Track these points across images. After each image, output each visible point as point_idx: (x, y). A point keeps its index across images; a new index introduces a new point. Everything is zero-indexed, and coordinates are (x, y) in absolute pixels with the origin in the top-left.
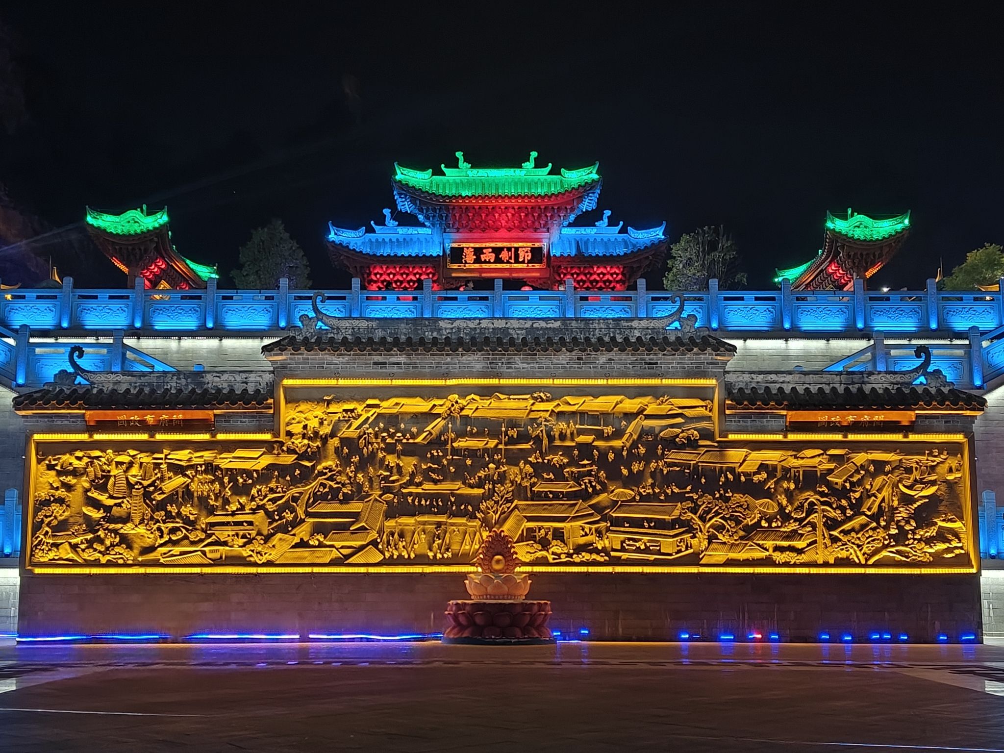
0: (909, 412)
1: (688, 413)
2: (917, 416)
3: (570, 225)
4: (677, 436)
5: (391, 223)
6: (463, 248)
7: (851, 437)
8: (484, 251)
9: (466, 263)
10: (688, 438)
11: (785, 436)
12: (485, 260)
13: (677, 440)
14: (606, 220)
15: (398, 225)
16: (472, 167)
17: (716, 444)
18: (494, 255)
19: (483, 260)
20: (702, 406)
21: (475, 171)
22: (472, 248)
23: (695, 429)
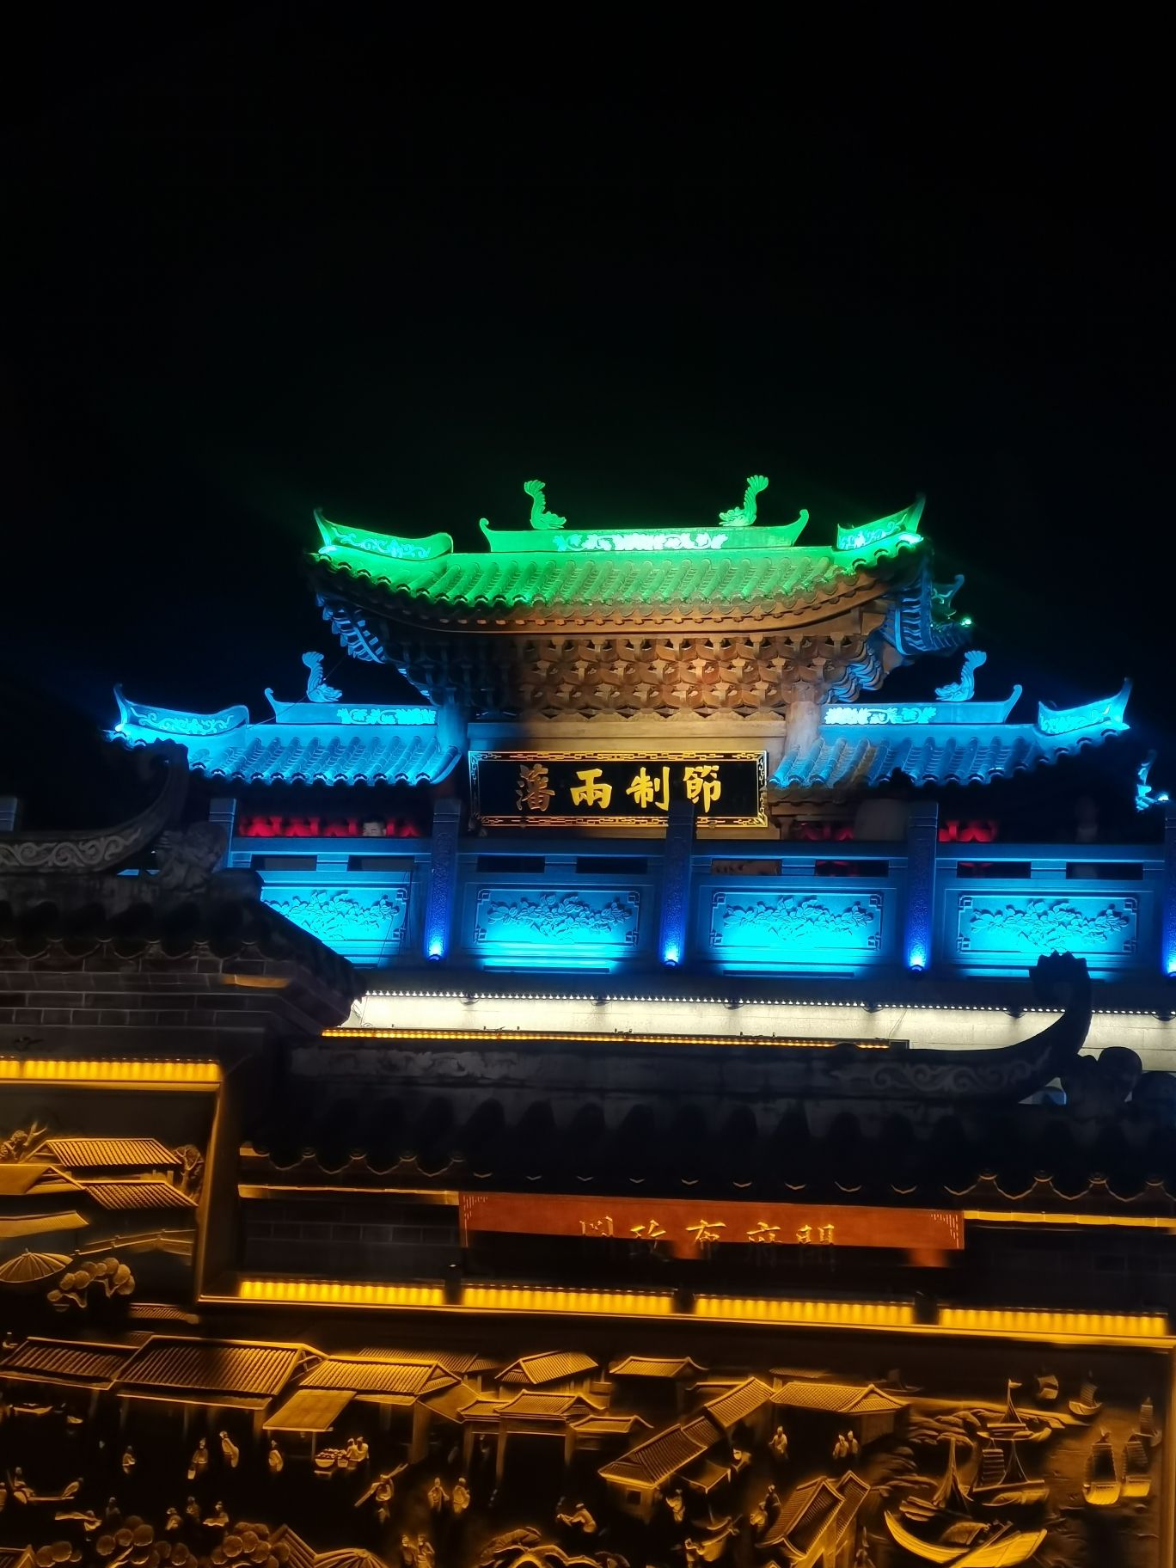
0: (936, 1216)
1: (109, 1191)
2: (971, 1227)
3: (864, 697)
4: (54, 1281)
6: (518, 764)
7: (709, 1309)
8: (581, 775)
9: (527, 811)
10: (93, 1292)
11: (453, 1296)
12: (584, 802)
13: (54, 1295)
14: (968, 682)
15: (341, 701)
16: (567, 527)
17: (193, 1318)
18: (607, 788)
19: (577, 801)
20: (162, 1168)
21: (575, 536)
22: (545, 764)
23: (123, 1255)
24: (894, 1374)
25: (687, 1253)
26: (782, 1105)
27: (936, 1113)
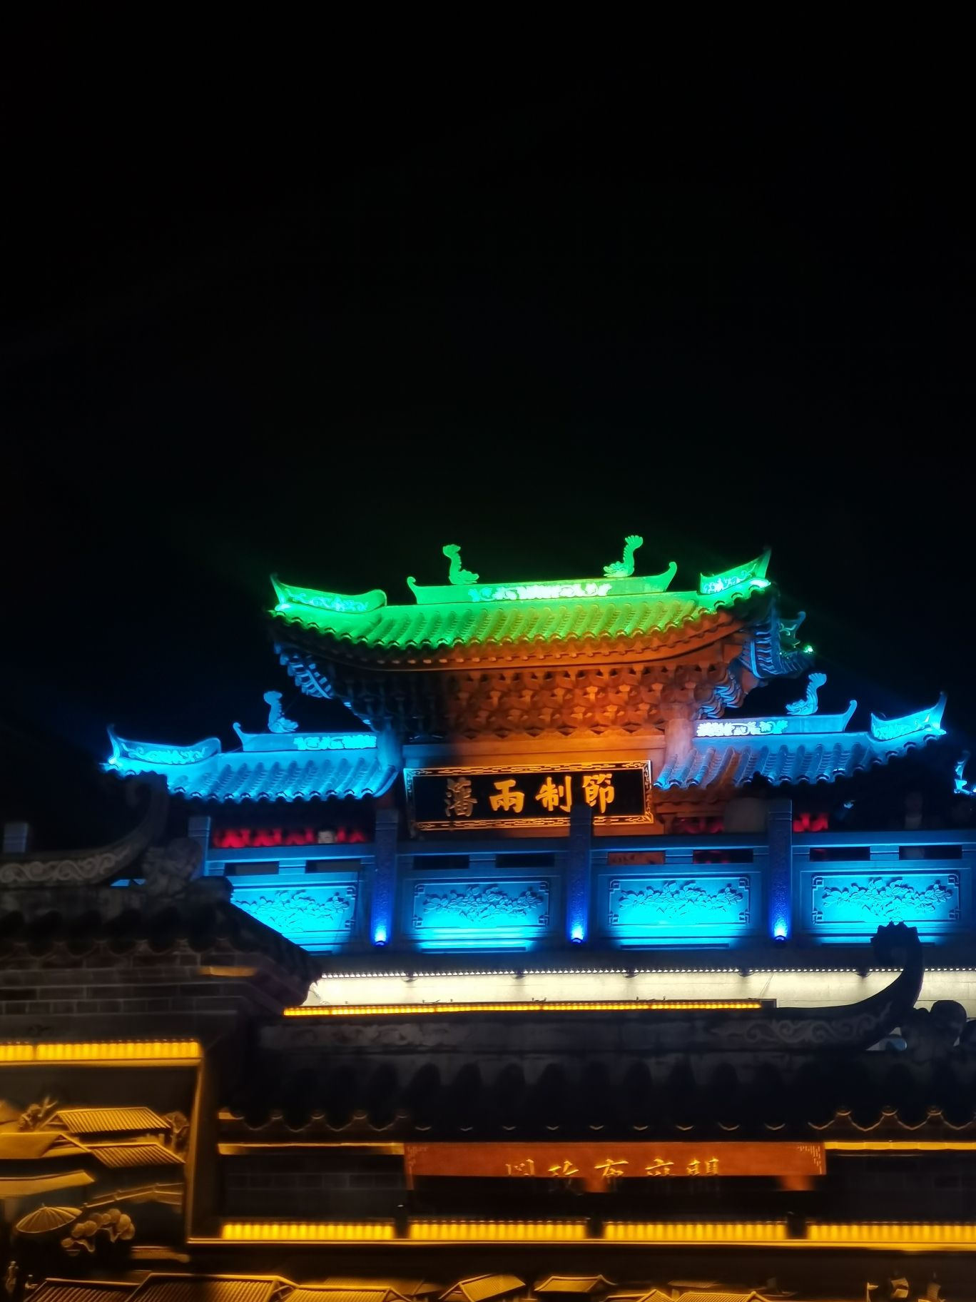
0: (803, 1148)
1: (110, 1153)
2: (832, 1156)
3: (728, 714)
4: (66, 1231)
5: (280, 724)
6: (444, 779)
7: (616, 1233)
8: (498, 785)
9: (454, 817)
10: (100, 1238)
11: (402, 1230)
12: (501, 808)
13: (67, 1242)
14: (813, 699)
15: (298, 731)
16: (479, 581)
17: (184, 1258)
18: (520, 796)
19: (495, 807)
20: (154, 1132)
21: (486, 589)
22: (468, 777)
23: (124, 1206)
24: (772, 1283)
25: (596, 1187)
26: (671, 1059)
27: (800, 1060)
